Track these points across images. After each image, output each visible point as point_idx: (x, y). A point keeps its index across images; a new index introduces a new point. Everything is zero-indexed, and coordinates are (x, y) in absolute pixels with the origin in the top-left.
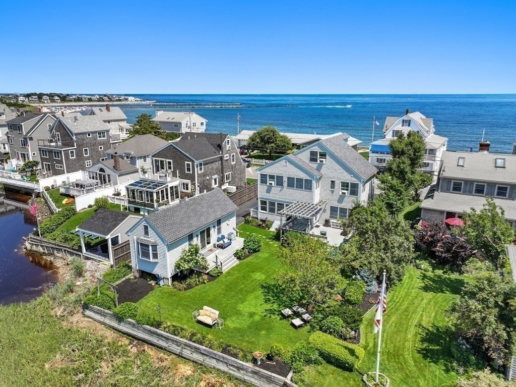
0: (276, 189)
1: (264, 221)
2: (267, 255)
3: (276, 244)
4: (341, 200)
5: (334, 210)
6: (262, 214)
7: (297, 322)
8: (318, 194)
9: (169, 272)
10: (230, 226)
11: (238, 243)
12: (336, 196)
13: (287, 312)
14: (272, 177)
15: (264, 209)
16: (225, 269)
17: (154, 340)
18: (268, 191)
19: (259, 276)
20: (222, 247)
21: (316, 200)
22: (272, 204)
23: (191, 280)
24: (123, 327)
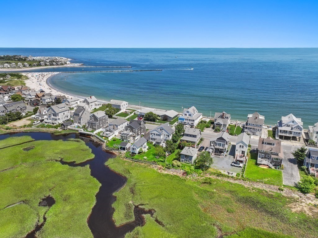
0: (154, 136)
1: (151, 142)
2: (152, 149)
3: (154, 147)
4: (166, 138)
5: (165, 140)
6: (151, 141)
7: (157, 158)
8: (162, 137)
9: (138, 152)
10: (145, 144)
11: (147, 147)
12: (165, 137)
13: (156, 157)
14: (153, 133)
15: (151, 139)
16: (146, 152)
17: (138, 161)
18: (152, 136)
19: (152, 153)
20: (145, 148)
21: (162, 138)
22: (153, 139)
23: (141, 153)
24: (133, 160)
